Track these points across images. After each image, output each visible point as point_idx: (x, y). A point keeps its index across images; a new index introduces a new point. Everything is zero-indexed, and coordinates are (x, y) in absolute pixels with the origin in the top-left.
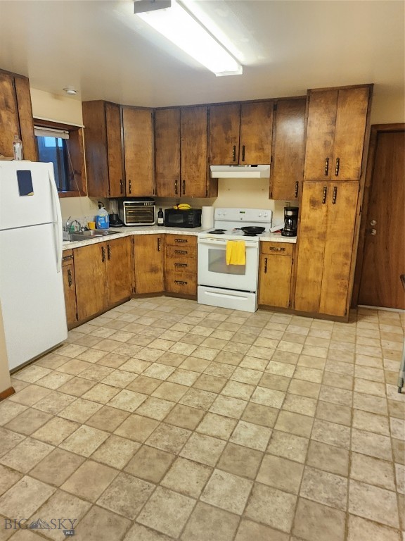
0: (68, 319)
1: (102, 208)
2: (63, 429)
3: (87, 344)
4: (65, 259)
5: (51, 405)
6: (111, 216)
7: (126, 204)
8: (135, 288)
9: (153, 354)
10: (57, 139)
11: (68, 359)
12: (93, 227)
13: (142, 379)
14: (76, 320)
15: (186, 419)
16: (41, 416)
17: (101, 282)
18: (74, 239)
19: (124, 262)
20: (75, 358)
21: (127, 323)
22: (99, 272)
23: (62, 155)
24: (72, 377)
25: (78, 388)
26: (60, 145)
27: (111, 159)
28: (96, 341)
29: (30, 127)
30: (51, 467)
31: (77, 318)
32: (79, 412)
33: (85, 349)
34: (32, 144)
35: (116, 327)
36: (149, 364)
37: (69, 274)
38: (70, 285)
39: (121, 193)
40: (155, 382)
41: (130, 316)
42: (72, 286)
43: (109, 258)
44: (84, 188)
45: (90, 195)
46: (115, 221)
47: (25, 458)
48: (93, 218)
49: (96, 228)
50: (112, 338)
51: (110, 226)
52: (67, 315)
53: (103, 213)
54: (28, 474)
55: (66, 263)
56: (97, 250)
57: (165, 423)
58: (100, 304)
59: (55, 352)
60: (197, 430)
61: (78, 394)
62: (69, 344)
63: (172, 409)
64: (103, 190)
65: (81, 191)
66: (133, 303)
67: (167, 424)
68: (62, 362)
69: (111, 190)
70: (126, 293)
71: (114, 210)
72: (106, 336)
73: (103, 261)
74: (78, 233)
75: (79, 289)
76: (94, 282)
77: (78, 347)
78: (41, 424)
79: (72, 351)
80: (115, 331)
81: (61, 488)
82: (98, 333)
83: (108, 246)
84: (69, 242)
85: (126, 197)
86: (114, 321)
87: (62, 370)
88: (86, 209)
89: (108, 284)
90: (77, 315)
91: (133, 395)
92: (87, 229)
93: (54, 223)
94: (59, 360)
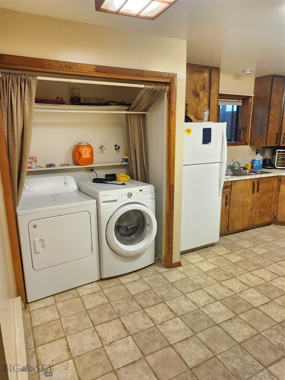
0: (221, 228)
1: (259, 154)
2: (205, 299)
3: (232, 249)
4: (225, 187)
5: (201, 281)
6: (264, 161)
7: (279, 152)
8: (276, 217)
9: (254, 280)
10: (233, 106)
11: (217, 255)
12: (249, 167)
13: (236, 298)
14: (226, 230)
15: (263, 352)
16: (193, 285)
17: (249, 208)
18: (234, 174)
19: (269, 195)
20: (221, 256)
21: (264, 241)
22: (249, 200)
23: (235, 116)
24: (216, 267)
25: (219, 276)
26: (235, 109)
27: (271, 118)
28: (238, 248)
29: (216, 100)
30: (193, 319)
31: (228, 229)
32: (217, 292)
33: (229, 251)
34: (216, 111)
35: (255, 242)
36: (247, 288)
37: (227, 198)
38: (226, 206)
39: (276, 143)
40: (246, 305)
41: (268, 236)
42: (228, 206)
43: (257, 191)
44: (247, 140)
45: (251, 145)
46: (268, 164)
47: (180, 306)
48: (250, 161)
49: (252, 168)
50: (250, 249)
51: (263, 168)
52: (221, 226)
53: (259, 158)
54: (179, 317)
55: (226, 190)
56: (250, 184)
57: (242, 347)
58: (246, 224)
59: (210, 248)
60: (270, 368)
61: (219, 280)
62: (219, 245)
63: (252, 337)
64: (261, 140)
65: (245, 141)
66: (272, 227)
67: (243, 348)
68: (212, 256)
69: (268, 141)
70: (267, 219)
71: (268, 155)
72: (247, 247)
73: (253, 192)
74: (238, 171)
75: (232, 210)
76: (243, 206)
77: (225, 249)
78: (192, 290)
79: (220, 250)
80: (253, 245)
81: (197, 334)
82: (241, 243)
83: (258, 182)
84: (230, 176)
85: (279, 146)
86: (254, 238)
87: (211, 260)
88: (246, 154)
89: (254, 210)
90: (228, 227)
91: (224, 309)
92: (244, 169)
93: (221, 163)
94: (211, 254)
